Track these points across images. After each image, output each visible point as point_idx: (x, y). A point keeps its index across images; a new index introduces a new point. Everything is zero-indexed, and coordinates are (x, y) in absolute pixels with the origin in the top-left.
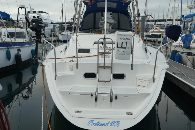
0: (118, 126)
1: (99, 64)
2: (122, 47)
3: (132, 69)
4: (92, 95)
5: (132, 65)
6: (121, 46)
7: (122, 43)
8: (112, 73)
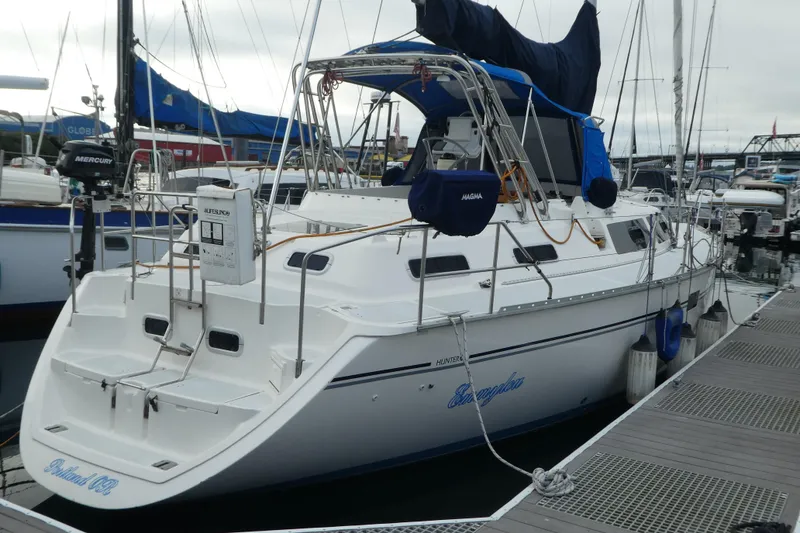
0: (107, 494)
1: (174, 291)
2: (212, 241)
3: (262, 322)
4: (104, 385)
5: (262, 306)
6: (210, 237)
7: (212, 224)
8: (204, 326)
